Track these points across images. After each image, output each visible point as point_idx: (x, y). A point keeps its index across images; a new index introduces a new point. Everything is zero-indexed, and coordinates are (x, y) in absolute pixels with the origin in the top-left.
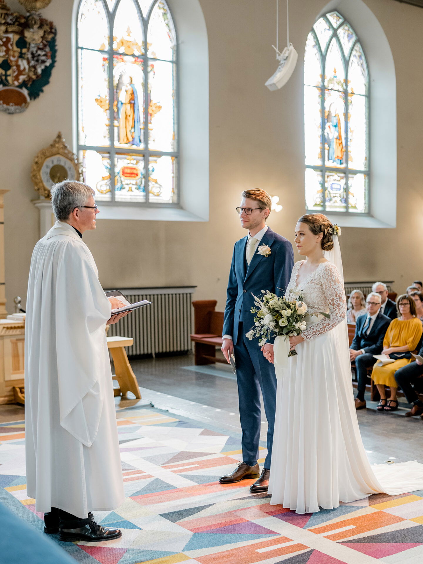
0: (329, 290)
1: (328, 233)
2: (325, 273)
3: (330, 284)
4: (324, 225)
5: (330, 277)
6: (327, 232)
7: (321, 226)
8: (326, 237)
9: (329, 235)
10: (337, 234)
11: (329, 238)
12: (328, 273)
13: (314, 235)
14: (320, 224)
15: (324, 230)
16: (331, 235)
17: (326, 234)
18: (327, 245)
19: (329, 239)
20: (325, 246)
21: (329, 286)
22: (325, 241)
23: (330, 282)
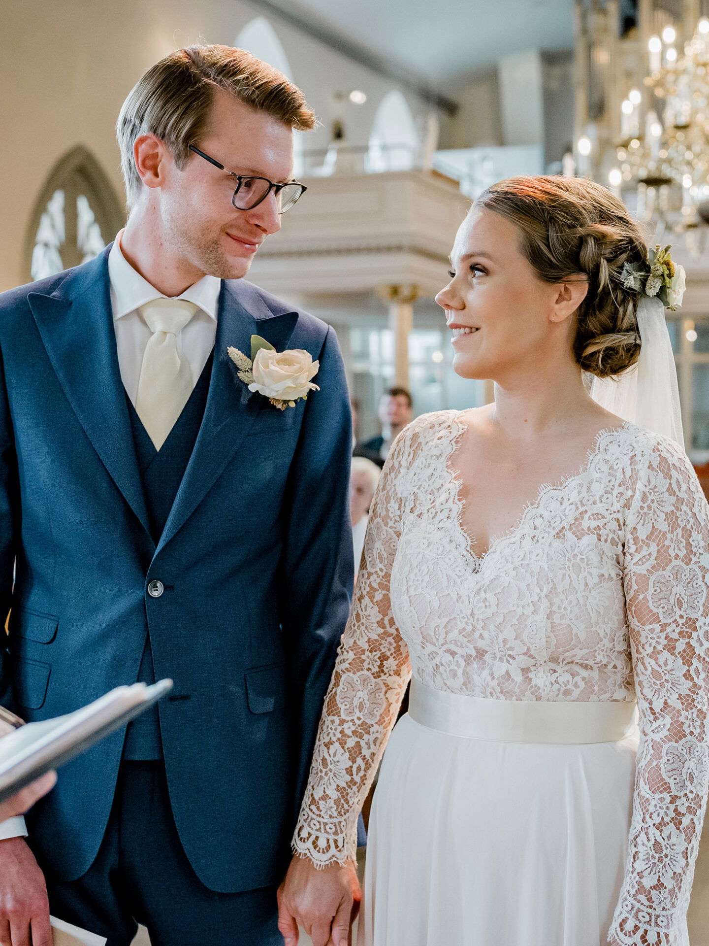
0: (677, 575)
1: (617, 285)
2: (662, 483)
3: (689, 544)
4: (600, 239)
5: (684, 508)
6: (612, 278)
7: (582, 241)
8: (601, 307)
9: (620, 297)
10: (662, 294)
11: (617, 311)
12: (674, 486)
13: (542, 285)
14: (581, 231)
15: (598, 266)
16: (633, 296)
17: (606, 287)
18: (602, 347)
19: (614, 317)
20: (590, 350)
21: (681, 554)
22: (593, 324)
23: (687, 534)
